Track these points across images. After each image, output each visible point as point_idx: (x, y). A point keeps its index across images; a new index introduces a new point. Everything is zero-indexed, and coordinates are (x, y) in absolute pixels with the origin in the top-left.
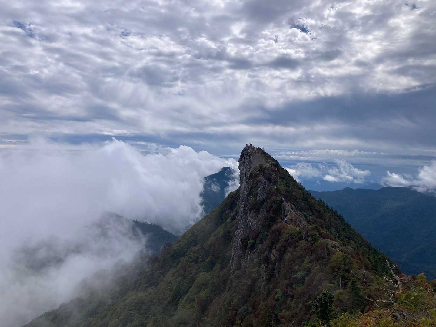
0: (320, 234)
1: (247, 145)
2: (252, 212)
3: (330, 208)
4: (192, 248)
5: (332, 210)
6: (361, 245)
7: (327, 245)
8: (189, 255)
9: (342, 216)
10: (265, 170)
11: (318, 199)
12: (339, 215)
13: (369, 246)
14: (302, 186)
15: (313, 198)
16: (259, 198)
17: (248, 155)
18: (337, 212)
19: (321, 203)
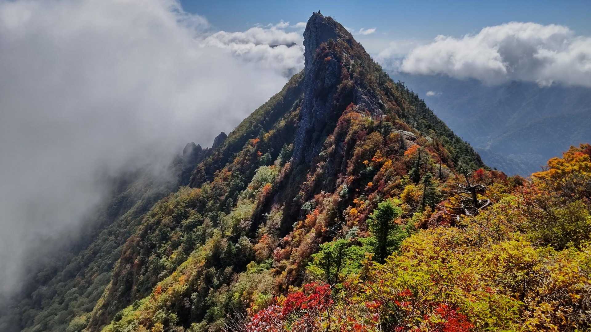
0: (395, 124)
1: (314, 13)
2: (318, 99)
3: (410, 91)
4: (251, 140)
5: (412, 95)
6: (441, 134)
7: (402, 137)
8: (247, 148)
9: (423, 101)
10: (336, 47)
11: (396, 82)
12: (420, 99)
13: (451, 135)
14: (379, 66)
15: (391, 81)
16: (327, 81)
17: (315, 27)
18: (418, 97)
19: (400, 86)
